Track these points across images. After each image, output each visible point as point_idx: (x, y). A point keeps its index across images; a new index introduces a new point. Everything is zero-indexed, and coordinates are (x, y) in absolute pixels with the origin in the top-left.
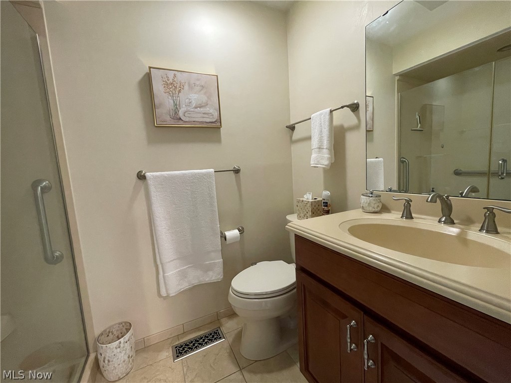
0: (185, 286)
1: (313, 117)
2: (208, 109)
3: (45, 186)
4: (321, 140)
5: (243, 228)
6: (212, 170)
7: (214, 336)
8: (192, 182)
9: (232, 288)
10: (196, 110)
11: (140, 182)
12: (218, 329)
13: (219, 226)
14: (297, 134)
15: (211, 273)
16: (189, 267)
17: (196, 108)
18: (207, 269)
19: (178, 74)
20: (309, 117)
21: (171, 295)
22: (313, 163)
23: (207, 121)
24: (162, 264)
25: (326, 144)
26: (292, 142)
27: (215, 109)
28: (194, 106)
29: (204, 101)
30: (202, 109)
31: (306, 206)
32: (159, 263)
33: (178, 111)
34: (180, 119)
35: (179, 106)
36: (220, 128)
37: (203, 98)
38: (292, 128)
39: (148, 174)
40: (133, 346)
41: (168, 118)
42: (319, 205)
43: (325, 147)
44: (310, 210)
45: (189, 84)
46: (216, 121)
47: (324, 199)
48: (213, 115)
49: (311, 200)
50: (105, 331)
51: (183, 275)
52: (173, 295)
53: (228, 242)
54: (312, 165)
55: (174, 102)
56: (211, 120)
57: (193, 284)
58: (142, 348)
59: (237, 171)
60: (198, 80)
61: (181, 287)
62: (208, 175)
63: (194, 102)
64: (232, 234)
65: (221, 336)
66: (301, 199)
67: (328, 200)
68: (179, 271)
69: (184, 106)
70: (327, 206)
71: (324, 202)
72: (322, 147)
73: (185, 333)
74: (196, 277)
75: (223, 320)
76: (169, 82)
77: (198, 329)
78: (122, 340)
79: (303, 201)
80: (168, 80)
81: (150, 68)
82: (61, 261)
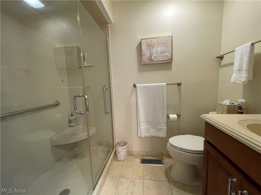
0: (148, 135)
1: (237, 50)
2: (166, 54)
3: (106, 88)
4: (241, 65)
5: (180, 115)
6: (165, 84)
7: (159, 162)
8: (155, 89)
9: (169, 142)
10: (160, 55)
11: (134, 88)
12: (162, 160)
13: (166, 111)
14: (224, 62)
15: (160, 132)
16: (151, 127)
17: (160, 54)
18: (159, 130)
19: (153, 40)
20: (234, 50)
21: (142, 137)
22: (232, 80)
23: (165, 60)
24: (139, 123)
25: (245, 67)
26: (220, 66)
27: (170, 53)
28: (159, 53)
29: (164, 50)
30: (163, 54)
31: (223, 107)
32: (138, 122)
33: (152, 57)
34: (152, 60)
35: (152, 54)
36: (172, 62)
37: (164, 49)
38: (221, 58)
39: (137, 85)
40: (127, 151)
41: (147, 60)
42: (234, 108)
43: (244, 70)
44: (226, 110)
45: (158, 43)
46: (170, 59)
47: (239, 105)
48: (168, 56)
49: (228, 104)
50: (119, 142)
51: (148, 130)
52: (143, 137)
53: (170, 120)
54: (231, 82)
55: (150, 53)
56: (167, 59)
57: (151, 135)
58: (130, 154)
59: (179, 84)
60: (162, 40)
61: (147, 135)
62: (163, 86)
63: (159, 51)
64: (173, 116)
65: (162, 163)
66: (220, 103)
67: (243, 105)
68: (146, 128)
69: (154, 54)
70: (241, 109)
71: (238, 107)
72: (241, 70)
73: (146, 156)
74: (153, 133)
75: (165, 157)
76: (148, 44)
77: (152, 156)
78: (123, 147)
79: (221, 104)
80: (148, 43)
81: (141, 39)
82: (109, 114)
